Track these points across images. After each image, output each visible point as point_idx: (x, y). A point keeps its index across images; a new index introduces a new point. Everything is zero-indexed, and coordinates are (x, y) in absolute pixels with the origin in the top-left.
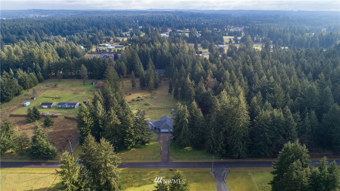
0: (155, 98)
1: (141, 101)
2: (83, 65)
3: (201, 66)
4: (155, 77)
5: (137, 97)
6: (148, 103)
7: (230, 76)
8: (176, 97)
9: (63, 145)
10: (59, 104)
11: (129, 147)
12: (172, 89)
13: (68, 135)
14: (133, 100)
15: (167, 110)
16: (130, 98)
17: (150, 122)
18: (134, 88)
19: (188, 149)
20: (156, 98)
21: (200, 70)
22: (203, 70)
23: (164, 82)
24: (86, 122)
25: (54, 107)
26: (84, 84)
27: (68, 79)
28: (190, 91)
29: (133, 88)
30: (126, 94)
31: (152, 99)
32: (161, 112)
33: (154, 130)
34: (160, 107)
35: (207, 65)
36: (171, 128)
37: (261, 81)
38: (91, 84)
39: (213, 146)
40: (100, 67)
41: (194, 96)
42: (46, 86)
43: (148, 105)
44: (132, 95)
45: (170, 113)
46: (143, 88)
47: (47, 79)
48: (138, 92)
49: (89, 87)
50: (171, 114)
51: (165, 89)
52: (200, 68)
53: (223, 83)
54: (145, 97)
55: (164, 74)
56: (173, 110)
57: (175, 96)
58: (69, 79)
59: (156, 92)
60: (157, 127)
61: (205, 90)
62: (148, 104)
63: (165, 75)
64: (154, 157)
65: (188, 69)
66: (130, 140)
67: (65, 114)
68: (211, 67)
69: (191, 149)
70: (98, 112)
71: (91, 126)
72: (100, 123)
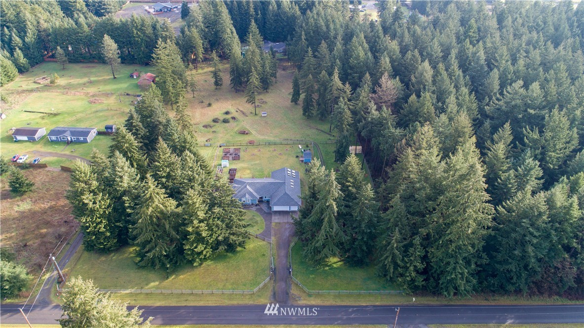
0: (263, 115)
1: (232, 123)
2: (106, 37)
3: (365, 43)
4: (263, 66)
5: (225, 111)
6: (248, 127)
7: (433, 77)
8: (307, 114)
9: (47, 249)
10: (53, 132)
11: (197, 260)
12: (299, 95)
13: (62, 219)
14: (215, 121)
15: (288, 147)
16: (210, 113)
17: (248, 187)
18: (219, 89)
19: (335, 263)
20: (266, 115)
21: (362, 54)
22: (369, 54)
23: (283, 72)
24: (91, 205)
25: (42, 138)
26: (115, 78)
27: (81, 65)
28: (340, 113)
29: (216, 89)
30: (202, 102)
31: (257, 118)
32: (275, 153)
33: (256, 205)
34: (272, 139)
35: (377, 39)
36: (296, 204)
37: (508, 92)
38: (128, 77)
39: (394, 267)
40: (147, 39)
41: (348, 125)
42: (34, 82)
43: (247, 134)
44: (215, 106)
45: (295, 156)
46: (238, 88)
47: (37, 63)
48: (227, 99)
49: (124, 86)
50: (297, 159)
51: (283, 91)
52: (361, 51)
53: (419, 96)
54: (241, 111)
55: (283, 52)
56: (300, 147)
57: (307, 110)
58: (85, 65)
59: (265, 100)
60: (264, 199)
61: (375, 113)
62: (247, 132)
63: (285, 55)
64: (255, 290)
65: (335, 52)
66: (199, 247)
67: (64, 159)
68: (386, 48)
69: (340, 263)
70: (118, 180)
71: (105, 212)
72: (127, 205)
